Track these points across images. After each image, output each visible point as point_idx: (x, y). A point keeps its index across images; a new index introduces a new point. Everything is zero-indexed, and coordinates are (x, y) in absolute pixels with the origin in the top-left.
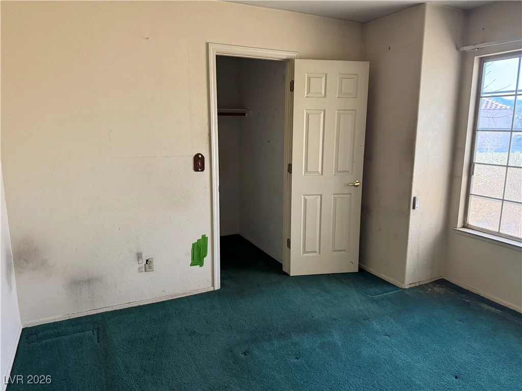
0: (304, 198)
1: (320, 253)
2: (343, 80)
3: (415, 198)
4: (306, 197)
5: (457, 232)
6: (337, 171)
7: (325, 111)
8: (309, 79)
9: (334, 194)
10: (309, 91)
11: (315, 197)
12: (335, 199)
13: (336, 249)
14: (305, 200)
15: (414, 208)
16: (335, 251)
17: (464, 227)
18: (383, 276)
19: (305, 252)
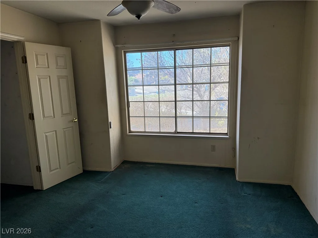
0: (45, 135)
1: (60, 168)
2: (58, 57)
3: (110, 122)
4: (46, 134)
5: (128, 135)
6: (63, 114)
7: (50, 77)
8: (36, 56)
9: (63, 129)
10: (37, 64)
11: (52, 133)
12: (64, 132)
13: (69, 163)
14: (46, 136)
15: (111, 128)
16: (69, 164)
17: (129, 133)
18: (98, 169)
19: (51, 171)
